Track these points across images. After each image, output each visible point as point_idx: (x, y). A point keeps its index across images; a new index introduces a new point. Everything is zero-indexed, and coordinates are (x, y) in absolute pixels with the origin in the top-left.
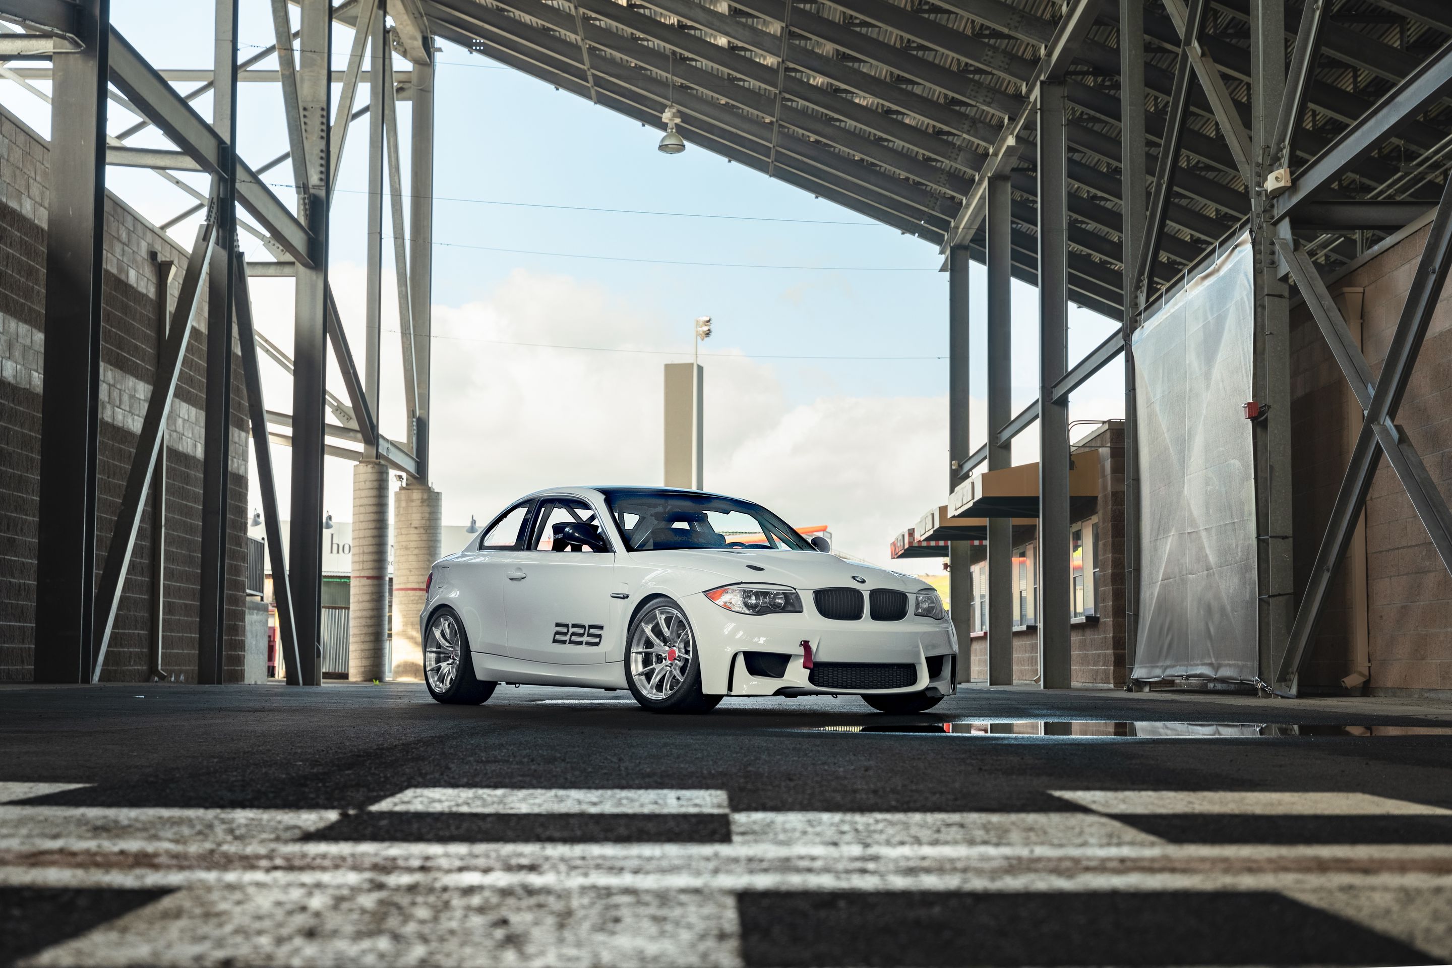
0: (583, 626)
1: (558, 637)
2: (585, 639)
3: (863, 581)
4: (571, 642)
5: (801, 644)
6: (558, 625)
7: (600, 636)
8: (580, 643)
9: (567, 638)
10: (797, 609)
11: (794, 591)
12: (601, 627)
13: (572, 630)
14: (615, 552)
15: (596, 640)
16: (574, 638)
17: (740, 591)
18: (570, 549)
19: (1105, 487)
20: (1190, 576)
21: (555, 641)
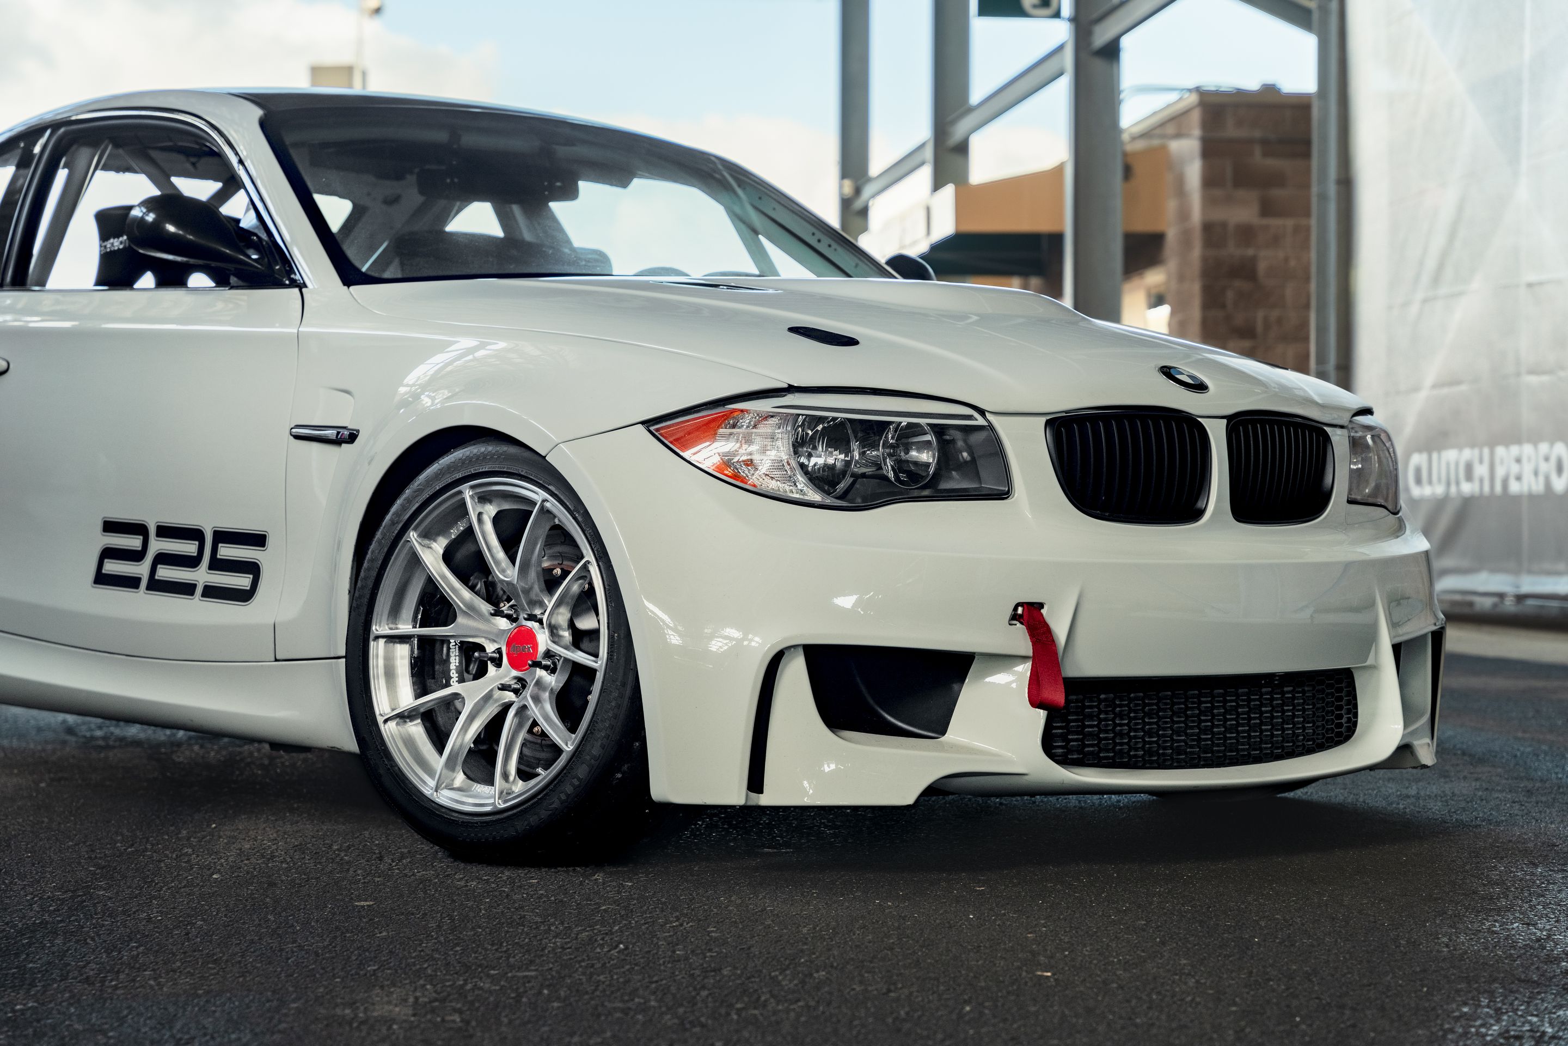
0: (195, 534)
1: (112, 567)
2: (202, 576)
3: (1200, 387)
4: (156, 585)
5: (1015, 617)
6: (110, 527)
7: (253, 569)
8: (187, 589)
9: (142, 569)
10: (989, 485)
11: (980, 421)
12: (258, 540)
13: (157, 545)
14: (301, 286)
15: (243, 581)
16: (165, 573)
17: (785, 419)
18: (148, 280)
19: (1184, 215)
20: (1533, 380)
21: (101, 579)
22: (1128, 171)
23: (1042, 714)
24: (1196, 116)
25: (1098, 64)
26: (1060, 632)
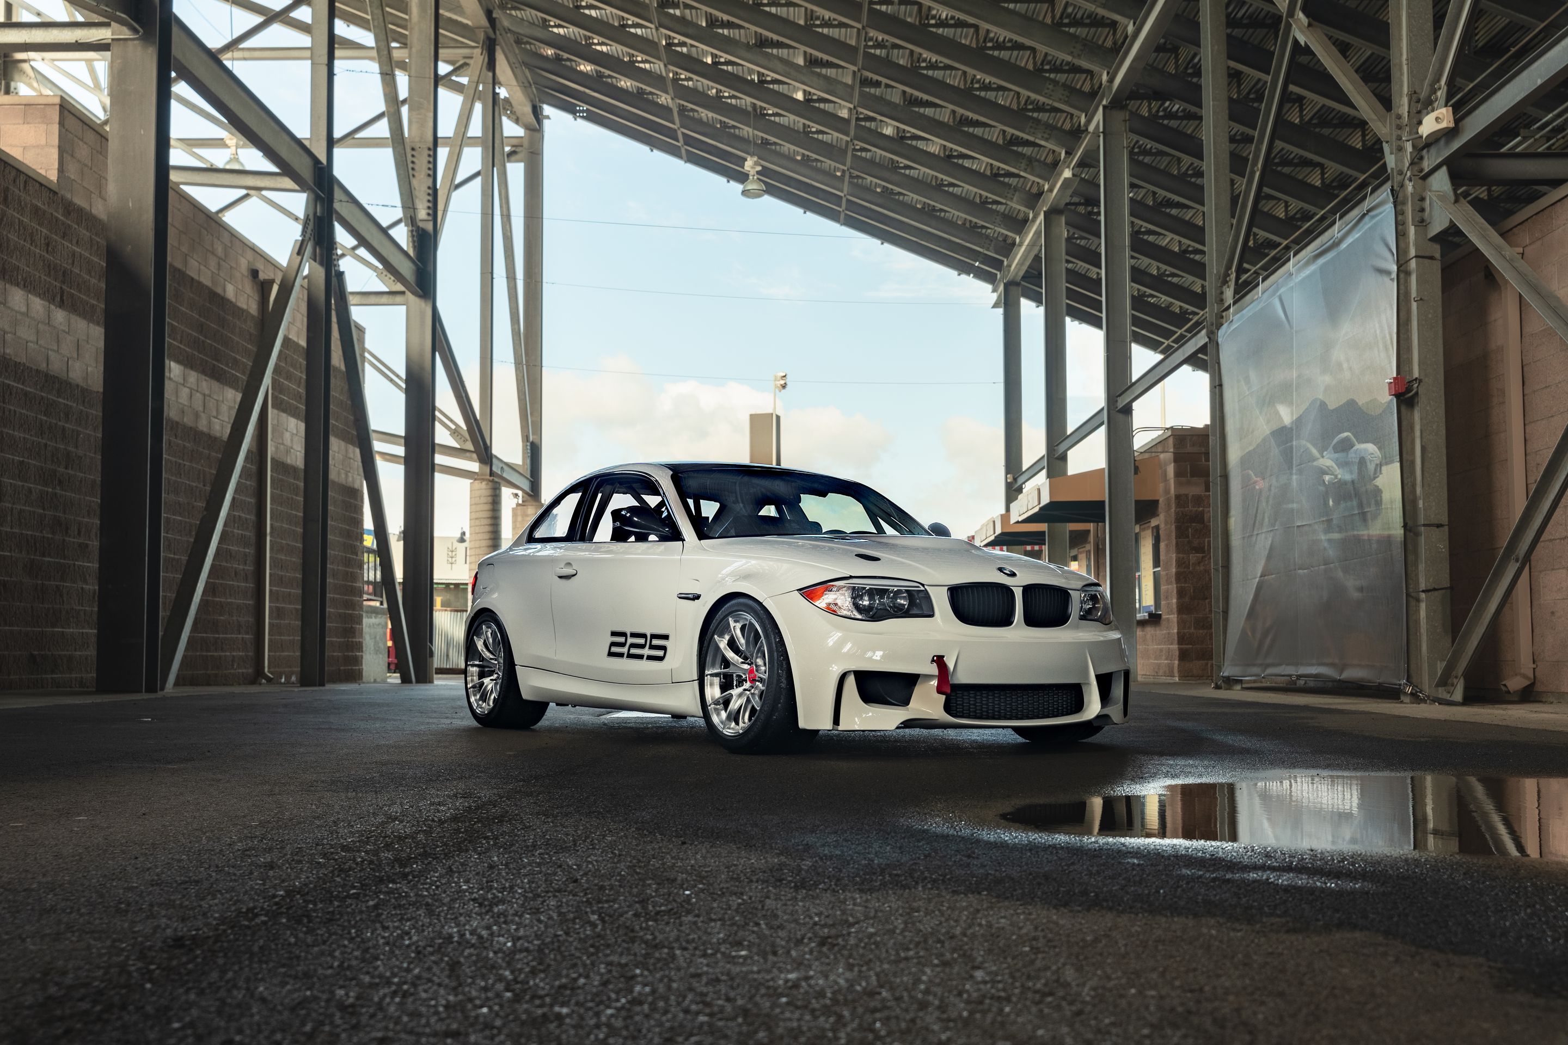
0: (643, 636)
1: (614, 649)
2: (646, 652)
3: (1013, 575)
4: (630, 656)
5: (933, 661)
6: (614, 634)
7: (664, 648)
8: (640, 657)
9: (624, 650)
10: (926, 613)
11: (922, 588)
12: (666, 637)
13: (631, 640)
14: (683, 540)
15: (660, 653)
16: (633, 651)
17: (849, 588)
18: (633, 538)
19: (1167, 491)
20: (1300, 571)
21: (611, 654)
22: (1136, 470)
23: (944, 697)
24: (1171, 441)
25: (1121, 416)
26: (951, 666)
